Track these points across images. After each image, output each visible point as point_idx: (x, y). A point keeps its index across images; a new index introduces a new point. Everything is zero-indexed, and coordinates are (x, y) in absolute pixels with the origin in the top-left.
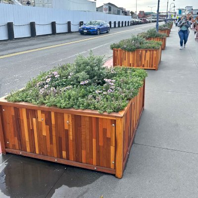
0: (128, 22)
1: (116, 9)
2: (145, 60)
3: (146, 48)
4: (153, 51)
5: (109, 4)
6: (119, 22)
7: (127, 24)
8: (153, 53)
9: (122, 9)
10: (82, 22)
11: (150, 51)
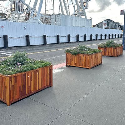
0: (118, 34)
1: (113, 24)
2: (83, 61)
3: (83, 53)
4: (87, 55)
5: (108, 20)
6: (109, 35)
7: (117, 37)
8: (87, 57)
9: (118, 23)
10: (78, 35)
11: (85, 55)
